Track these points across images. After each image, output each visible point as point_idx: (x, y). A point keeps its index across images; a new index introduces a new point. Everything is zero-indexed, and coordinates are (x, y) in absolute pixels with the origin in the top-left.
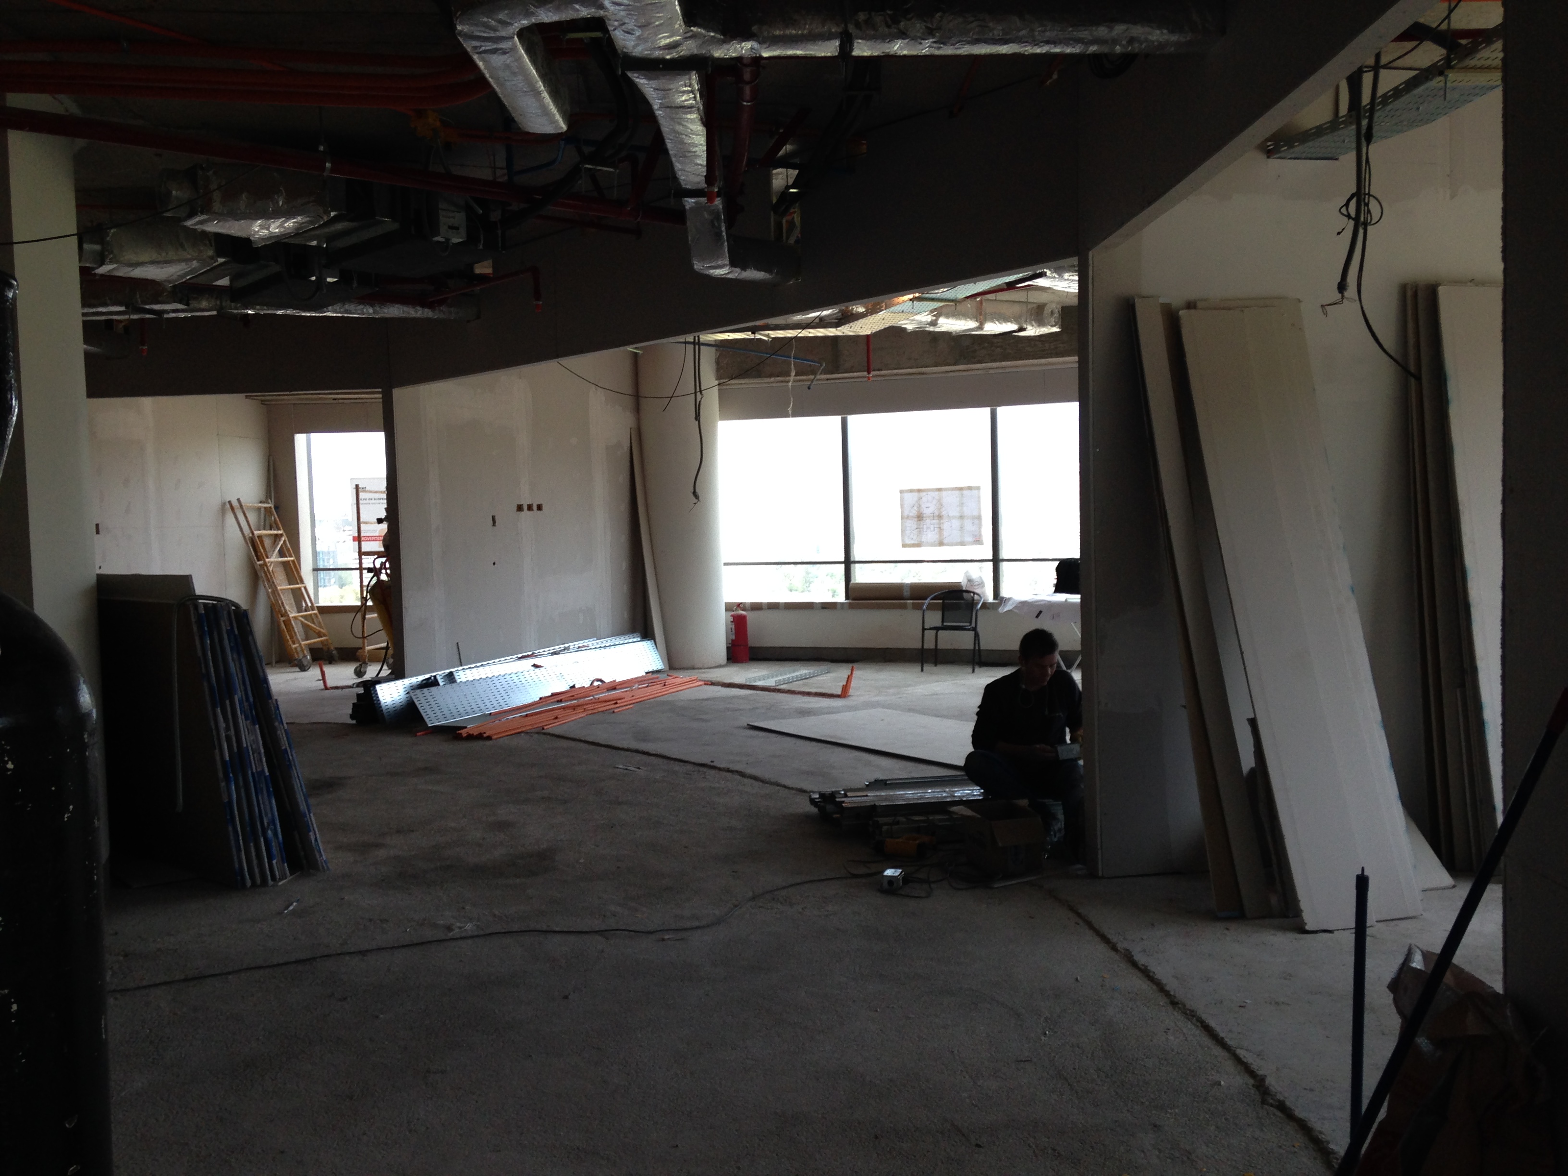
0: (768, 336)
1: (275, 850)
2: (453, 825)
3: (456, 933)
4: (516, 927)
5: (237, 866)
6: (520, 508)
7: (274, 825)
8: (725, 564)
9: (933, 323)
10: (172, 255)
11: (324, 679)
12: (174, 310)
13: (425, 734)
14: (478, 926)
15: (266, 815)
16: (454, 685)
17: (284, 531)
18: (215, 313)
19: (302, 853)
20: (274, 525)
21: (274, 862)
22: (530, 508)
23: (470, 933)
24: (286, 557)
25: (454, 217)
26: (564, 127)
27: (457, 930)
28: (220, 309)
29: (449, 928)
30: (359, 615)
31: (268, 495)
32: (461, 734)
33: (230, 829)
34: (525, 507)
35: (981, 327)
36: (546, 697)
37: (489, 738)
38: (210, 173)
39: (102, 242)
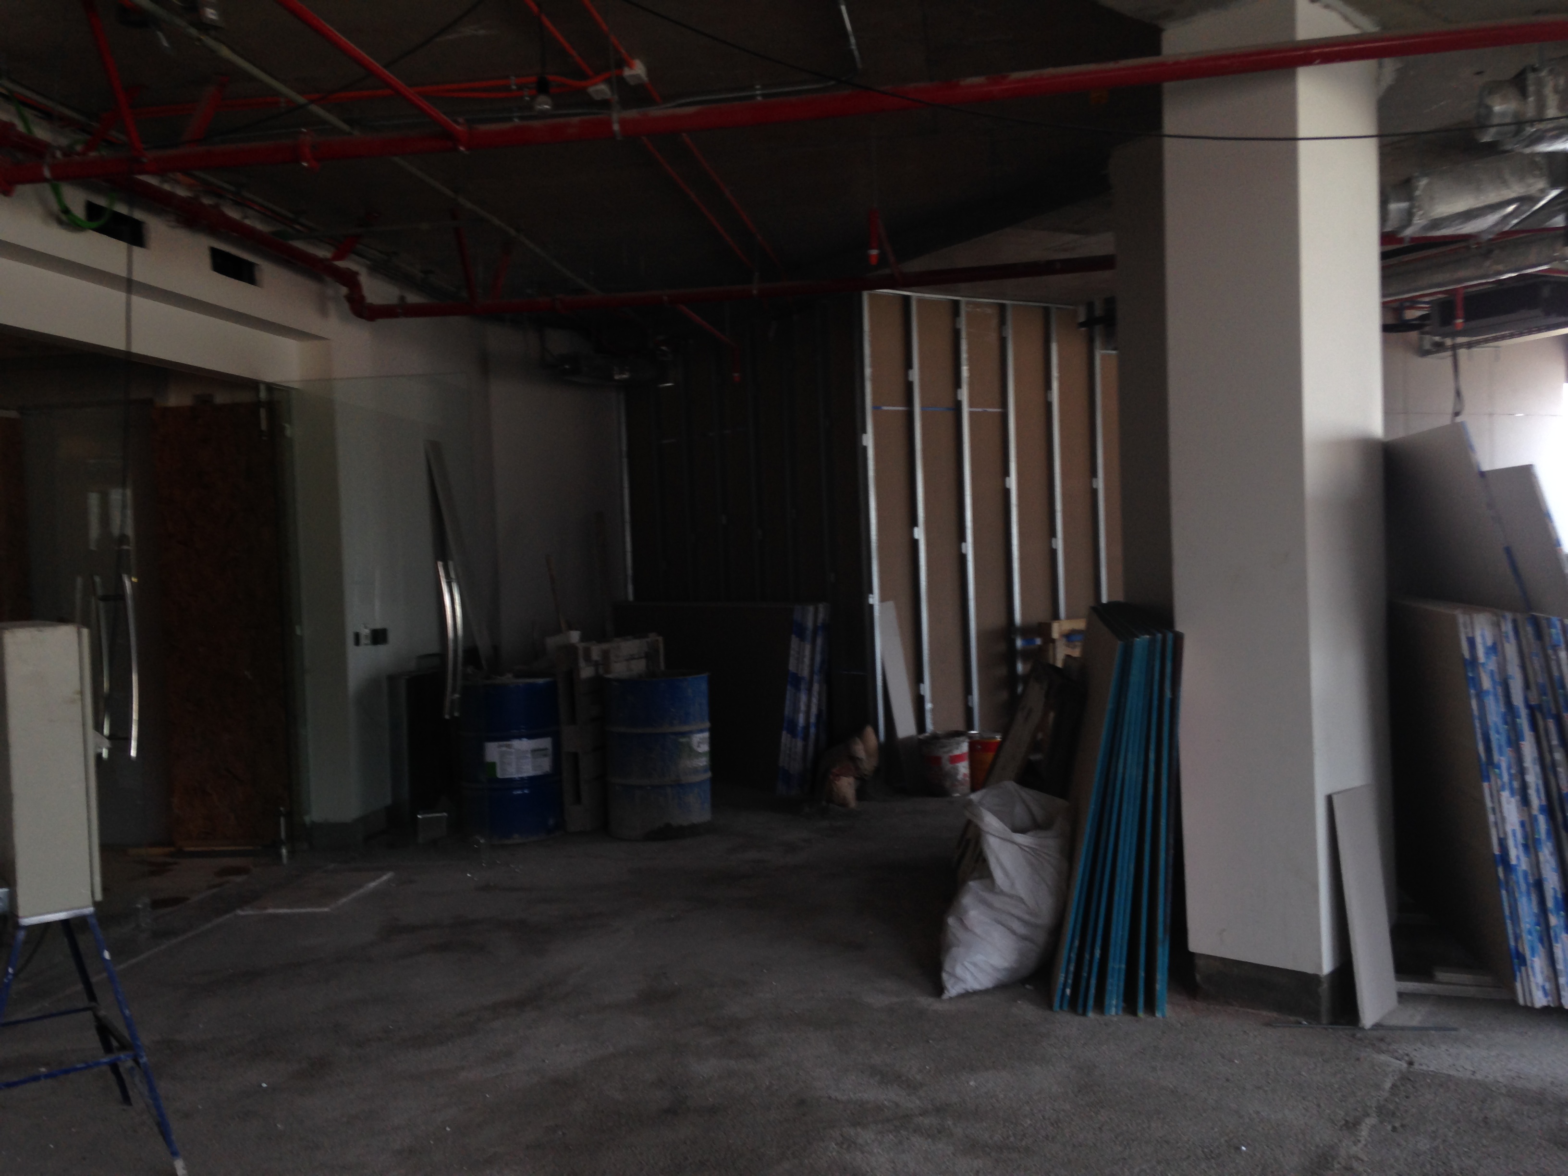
38: (1543, 73)
39: (1410, 198)
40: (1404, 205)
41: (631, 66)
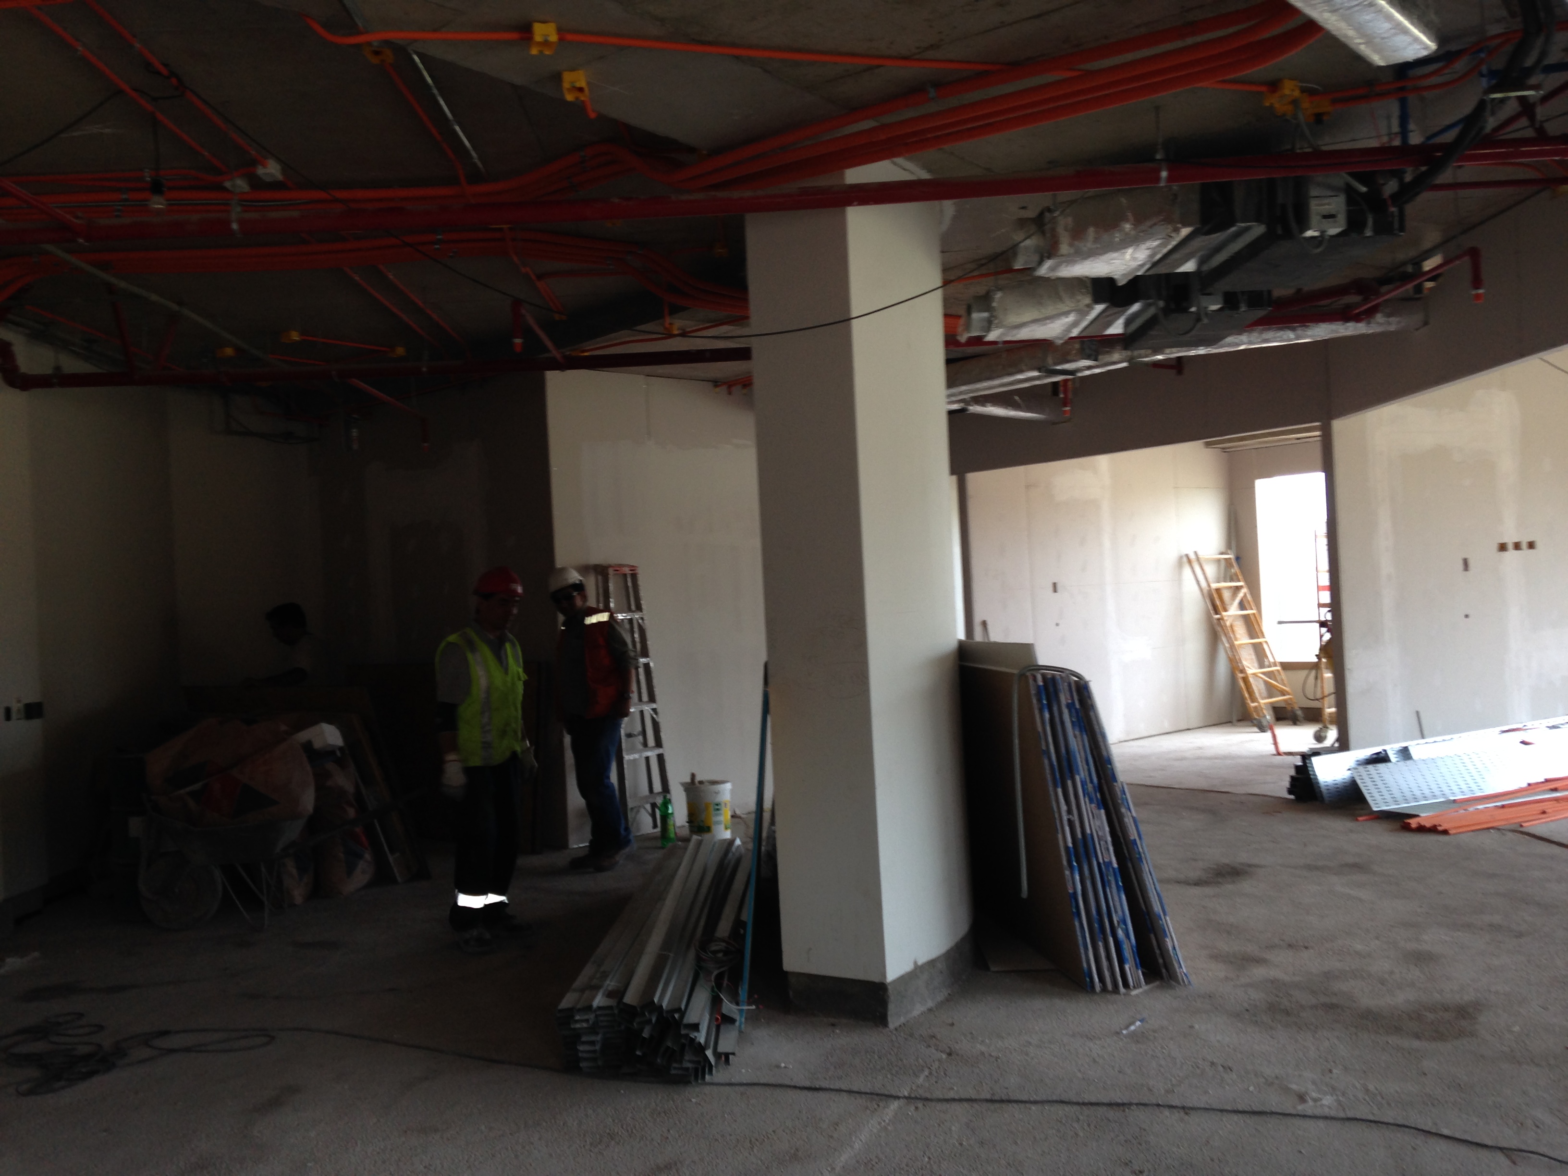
1: (1128, 953)
2: (1359, 947)
3: (1308, 1108)
4: (1389, 1116)
5: (1085, 965)
6: (1503, 547)
7: (1125, 923)
10: (1050, 310)
11: (1275, 743)
12: (1084, 367)
13: (1366, 820)
14: (1339, 1102)
15: (1116, 912)
16: (1409, 762)
17: (1246, 581)
18: (1125, 365)
19: (1161, 961)
20: (1235, 578)
21: (1127, 967)
22: (1517, 546)
23: (1327, 1112)
24: (1247, 610)
25: (1329, 204)
26: (1432, 46)
27: (1311, 1103)
28: (1130, 360)
29: (1302, 1098)
30: (1313, 673)
31: (1229, 546)
32: (1409, 823)
33: (1077, 924)
34: (1510, 546)
36: (1538, 783)
37: (1445, 832)
38: (1056, 214)
39: (988, 308)
40: (985, 315)
41: (264, 166)
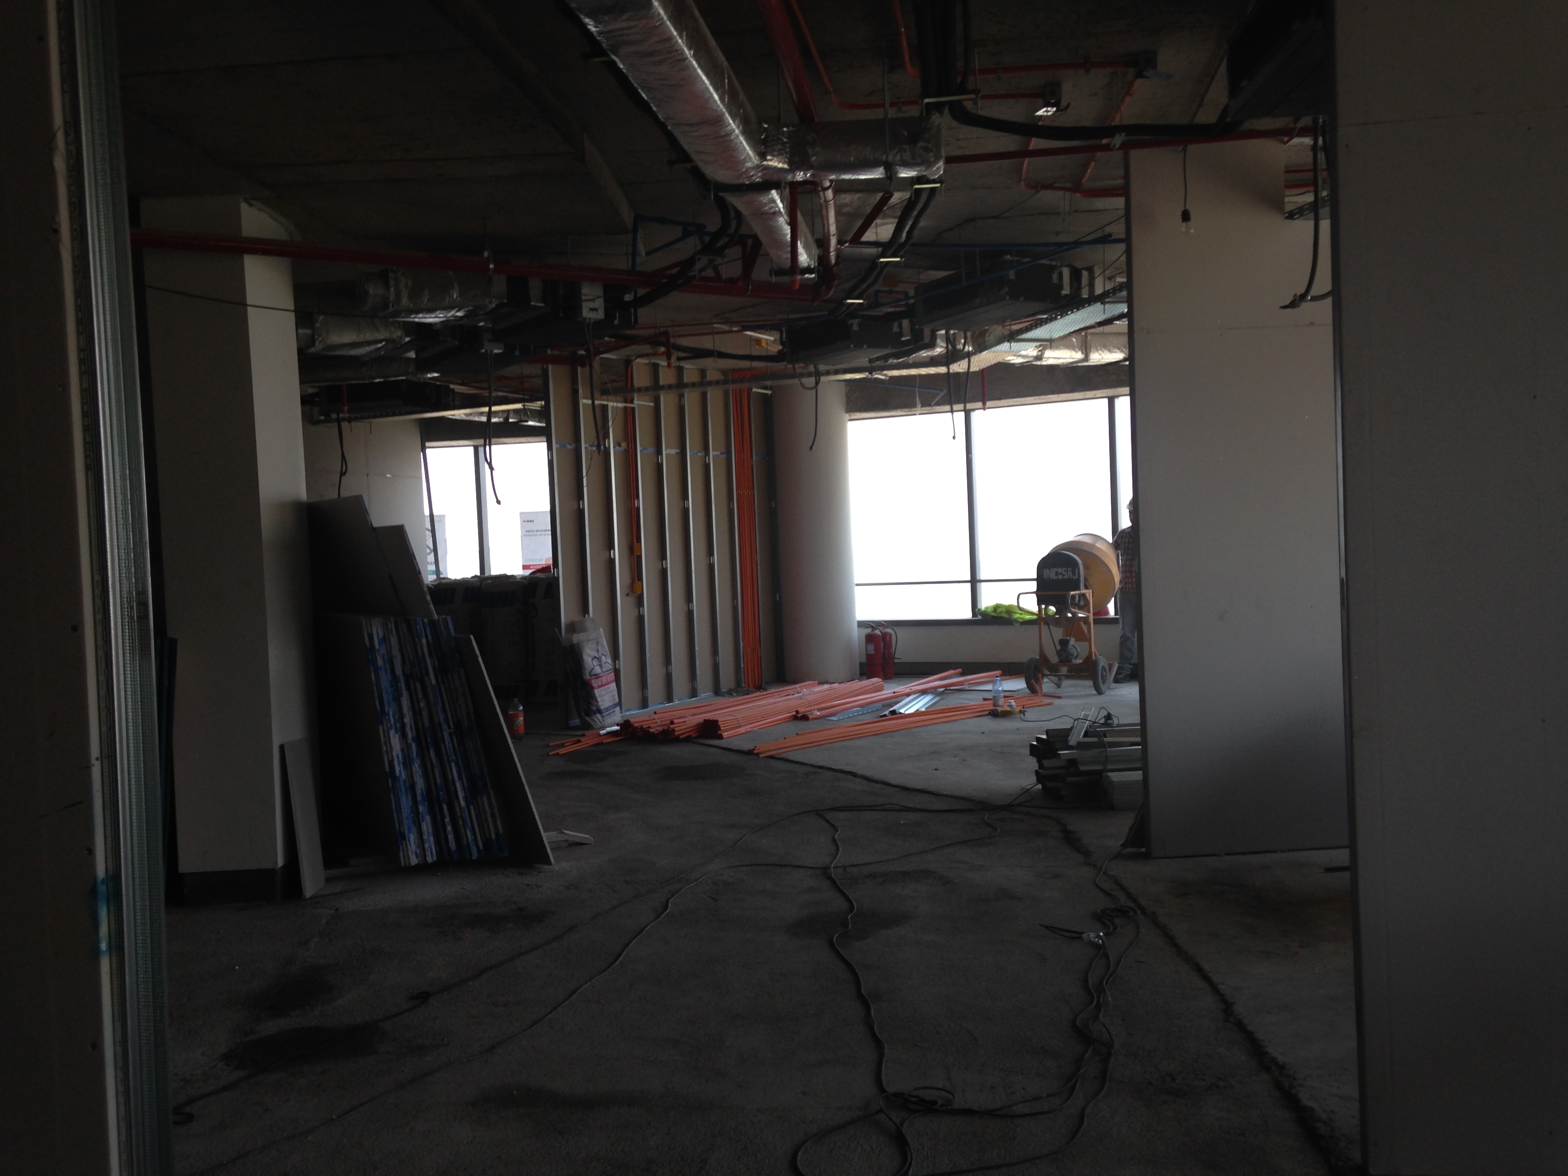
0: (885, 375)
8: (857, 585)
9: (1039, 358)
10: (368, 336)
25: (594, 301)
35: (1086, 359)
38: (399, 274)
39: (315, 327)
